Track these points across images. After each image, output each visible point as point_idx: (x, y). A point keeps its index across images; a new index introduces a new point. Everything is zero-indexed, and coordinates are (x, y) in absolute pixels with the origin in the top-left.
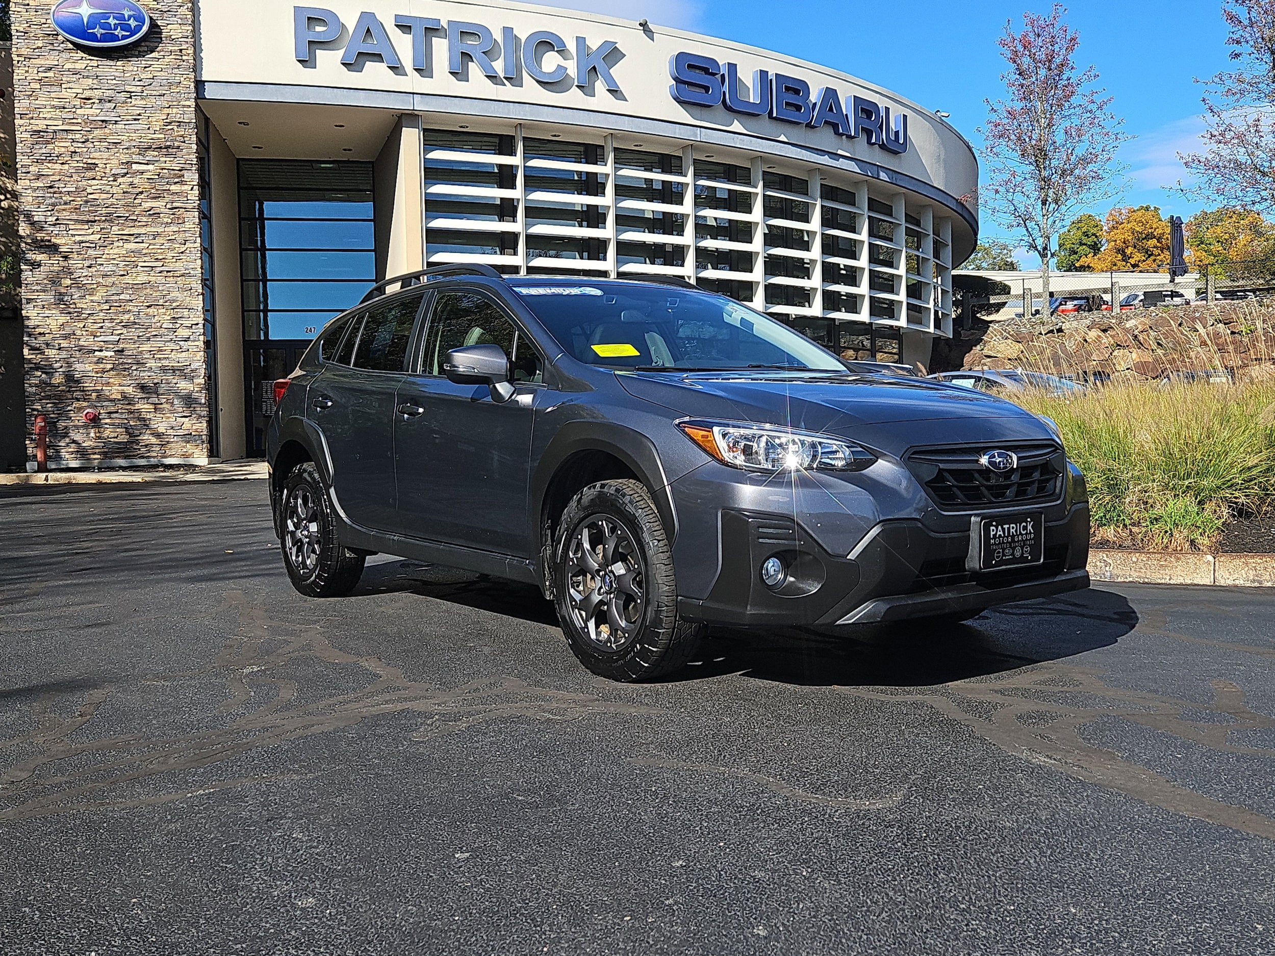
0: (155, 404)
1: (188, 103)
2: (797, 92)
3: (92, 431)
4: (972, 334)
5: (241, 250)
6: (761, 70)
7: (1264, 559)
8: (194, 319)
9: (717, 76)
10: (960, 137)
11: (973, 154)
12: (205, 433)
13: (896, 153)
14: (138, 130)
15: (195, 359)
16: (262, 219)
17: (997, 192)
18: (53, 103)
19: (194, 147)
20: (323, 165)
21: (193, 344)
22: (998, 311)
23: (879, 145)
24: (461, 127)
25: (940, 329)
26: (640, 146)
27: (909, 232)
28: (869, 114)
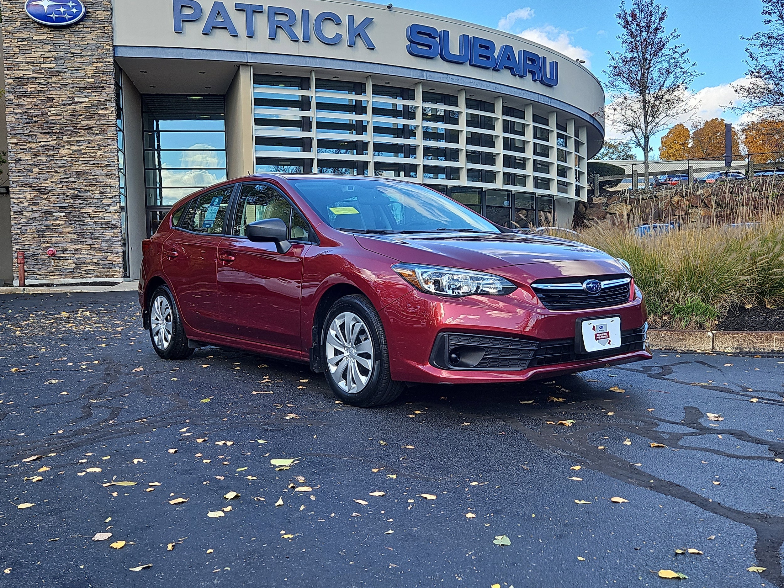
0: (90, 245)
1: (108, 60)
2: (487, 48)
3: (53, 261)
4: (600, 200)
5: (144, 150)
6: (464, 35)
7: (744, 335)
8: (114, 193)
9: (436, 39)
10: (592, 76)
11: (601, 86)
12: (121, 262)
13: (550, 86)
14: (78, 76)
15: (114, 217)
16: (158, 131)
17: (615, 109)
18: (27, 61)
19: (113, 86)
20: (194, 98)
21: (113, 208)
22: (617, 185)
23: (540, 81)
24: (277, 72)
25: (579, 196)
26: (389, 83)
27: (559, 136)
28: (533, 61)
